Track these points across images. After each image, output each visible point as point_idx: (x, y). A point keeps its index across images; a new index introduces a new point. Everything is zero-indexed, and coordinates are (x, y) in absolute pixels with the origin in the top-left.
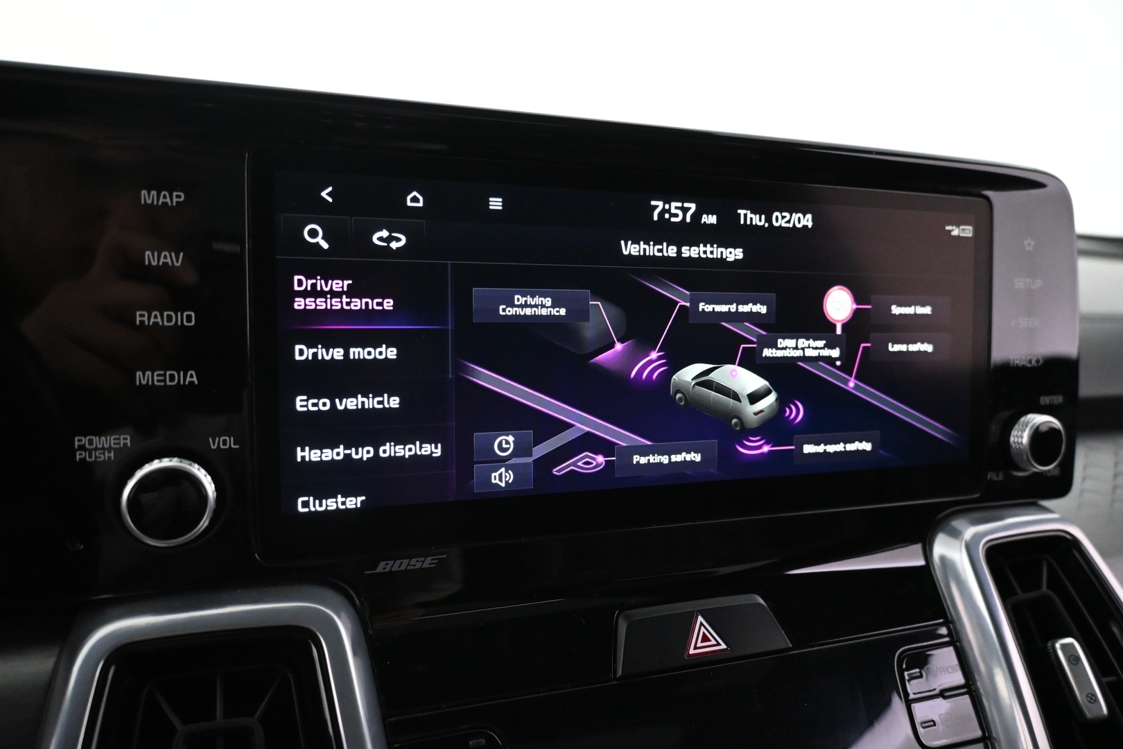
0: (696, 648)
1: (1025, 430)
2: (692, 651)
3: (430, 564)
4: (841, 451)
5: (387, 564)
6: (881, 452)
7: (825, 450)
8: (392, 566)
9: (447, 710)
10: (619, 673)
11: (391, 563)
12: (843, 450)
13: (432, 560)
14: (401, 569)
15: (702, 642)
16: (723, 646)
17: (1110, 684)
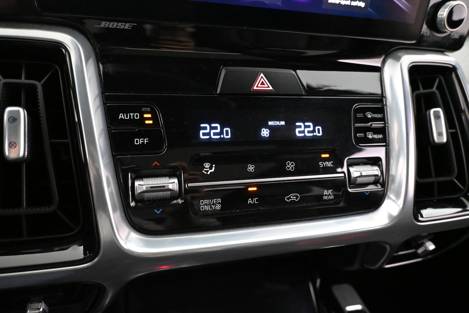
0: (257, 87)
1: (447, 8)
2: (255, 88)
3: (128, 27)
4: (348, 5)
5: (106, 23)
6: (369, 9)
7: (340, 3)
8: (109, 25)
9: (133, 94)
10: (218, 92)
11: (108, 23)
12: (349, 4)
13: (130, 25)
14: (113, 27)
15: (261, 85)
16: (271, 88)
17: (451, 133)
